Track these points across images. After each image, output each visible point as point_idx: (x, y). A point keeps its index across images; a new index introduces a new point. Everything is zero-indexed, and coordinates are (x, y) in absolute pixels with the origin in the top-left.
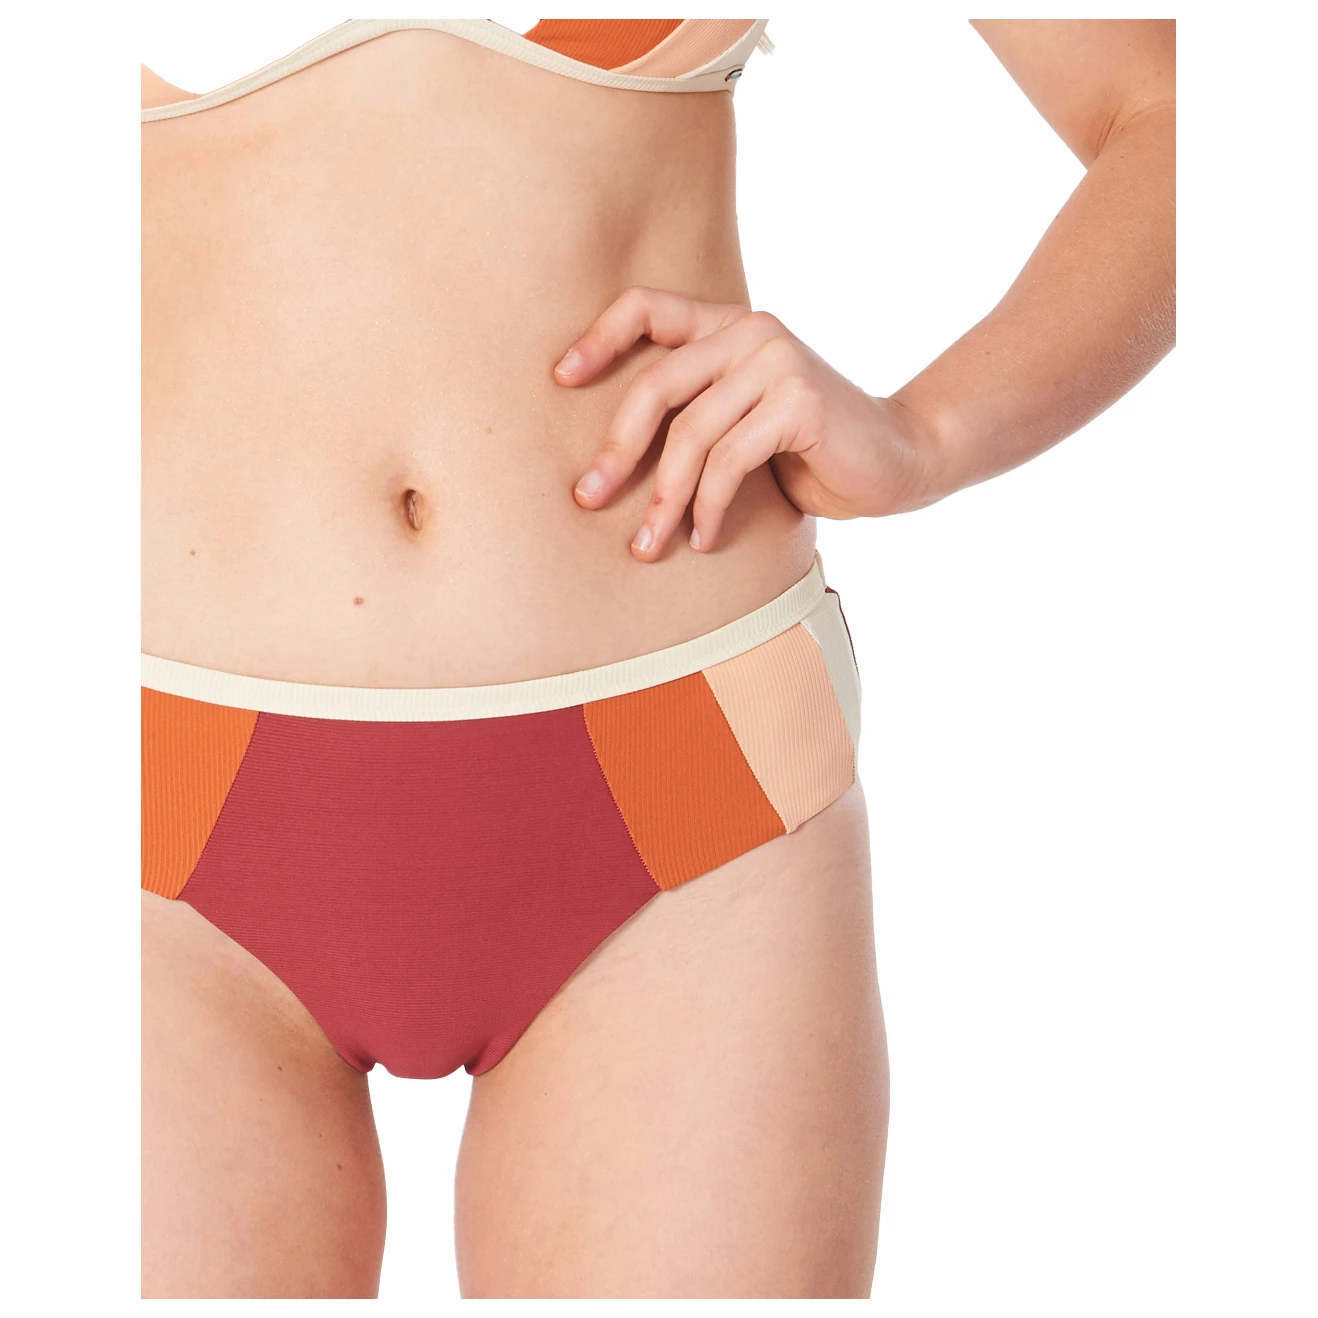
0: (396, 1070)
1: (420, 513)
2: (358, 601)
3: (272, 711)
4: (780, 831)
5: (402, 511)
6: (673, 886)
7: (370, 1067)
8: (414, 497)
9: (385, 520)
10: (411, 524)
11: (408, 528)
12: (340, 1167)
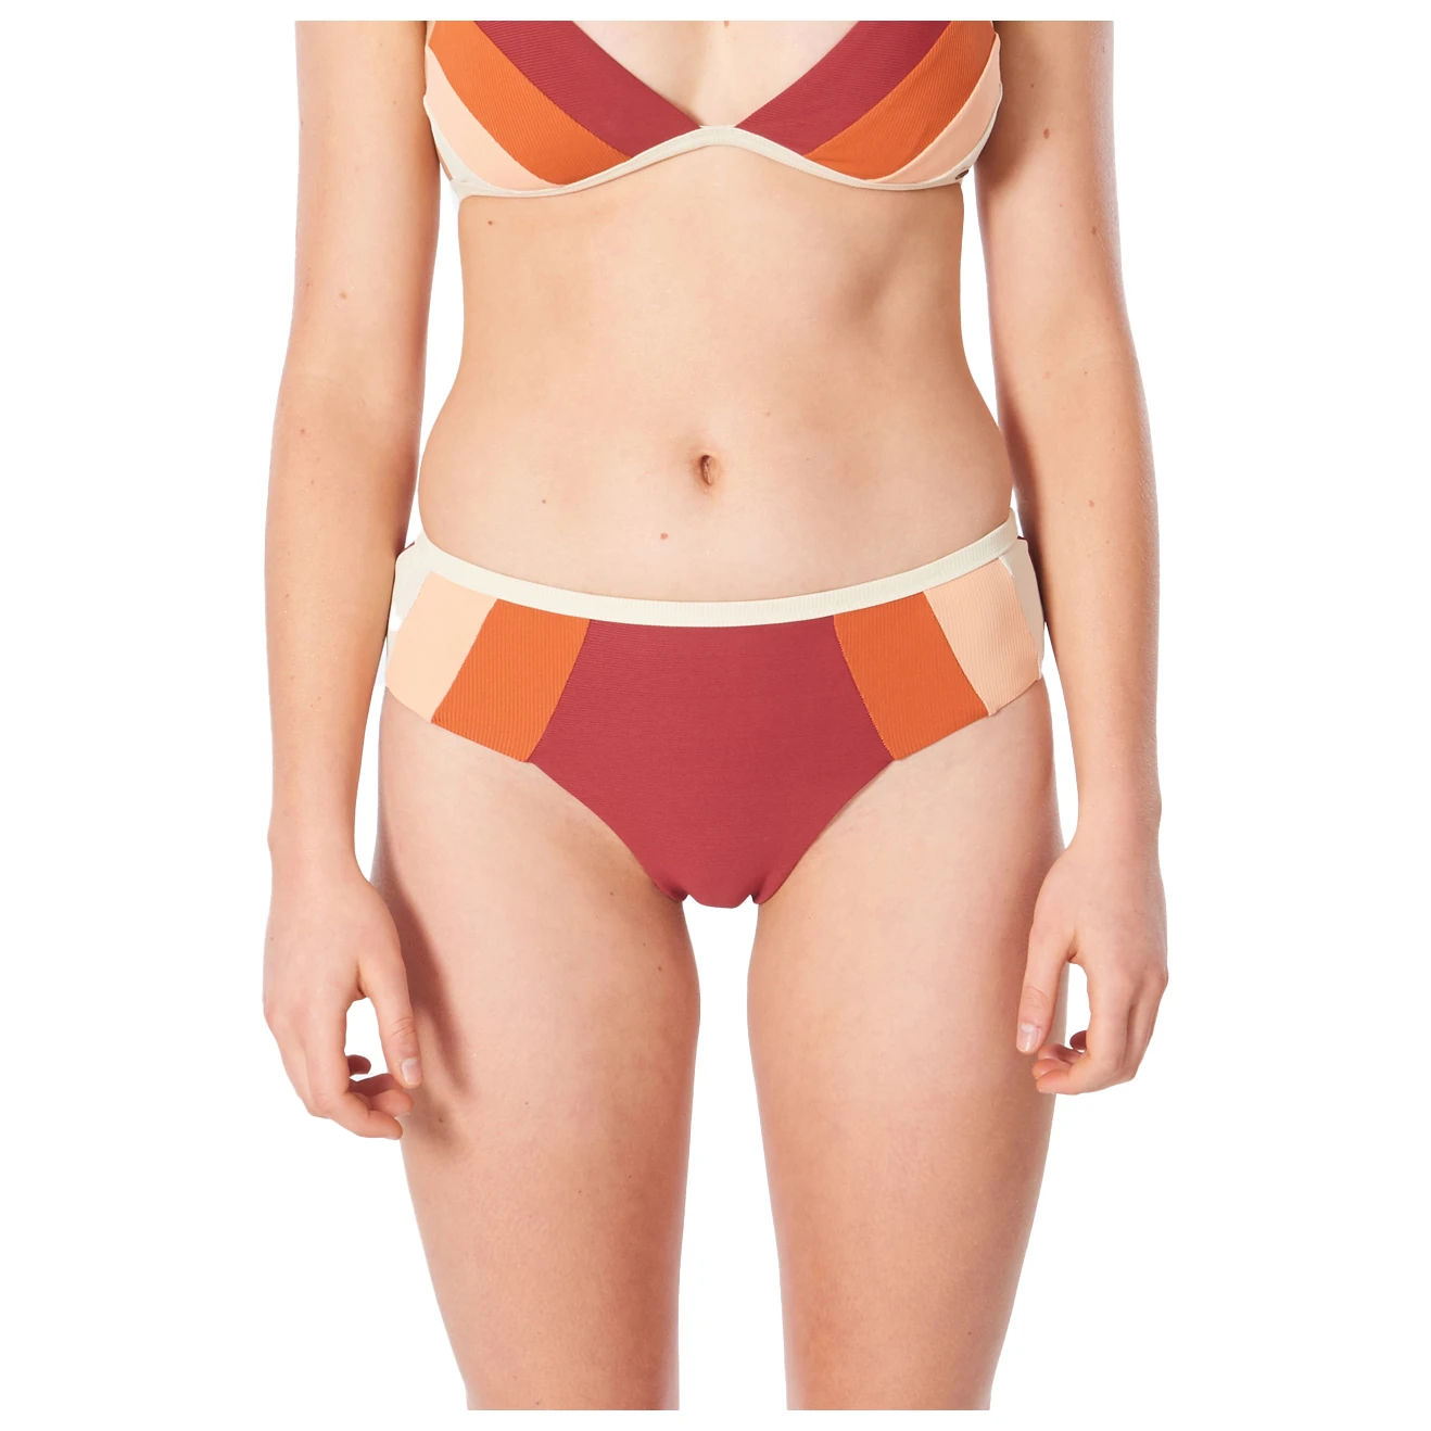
0: (702, 900)
1: (712, 473)
2: (664, 536)
3: (599, 619)
4: (982, 713)
5: (699, 471)
6: (903, 756)
7: (684, 897)
8: (708, 461)
9: (686, 476)
10: (706, 480)
11: (703, 483)
12: (660, 969)
